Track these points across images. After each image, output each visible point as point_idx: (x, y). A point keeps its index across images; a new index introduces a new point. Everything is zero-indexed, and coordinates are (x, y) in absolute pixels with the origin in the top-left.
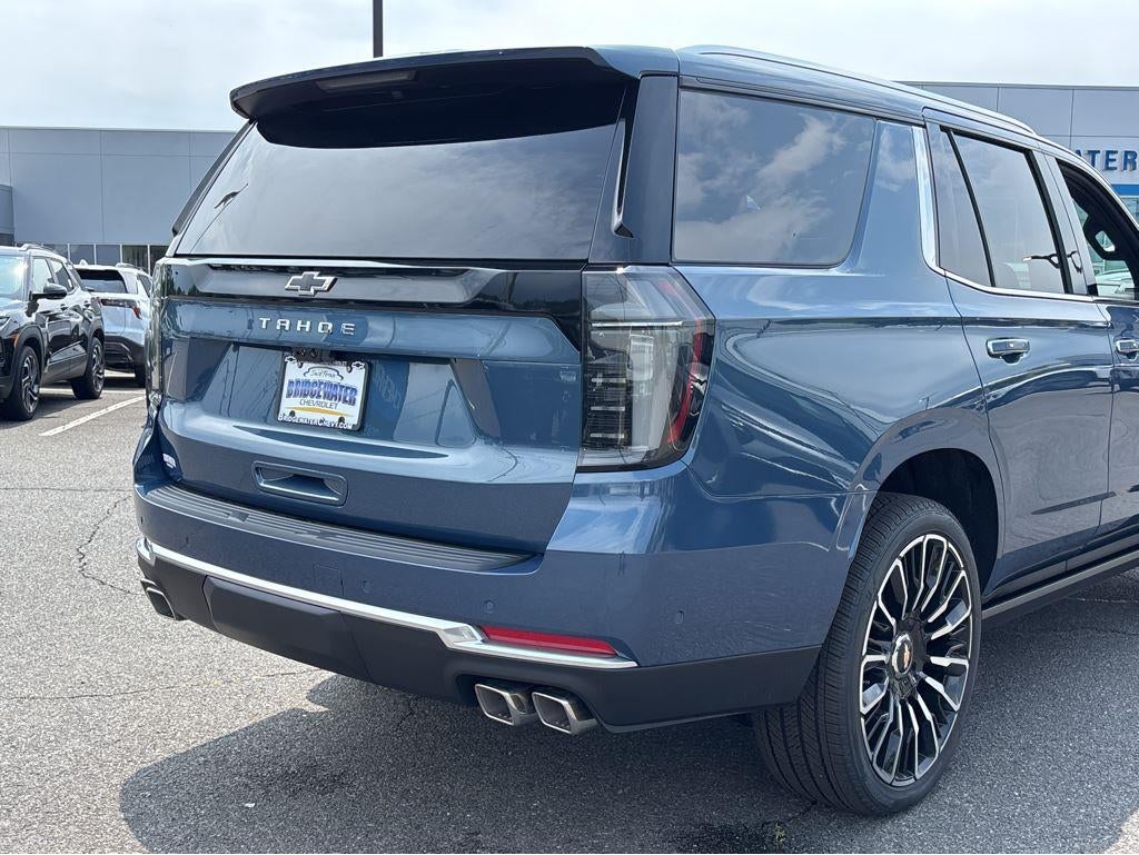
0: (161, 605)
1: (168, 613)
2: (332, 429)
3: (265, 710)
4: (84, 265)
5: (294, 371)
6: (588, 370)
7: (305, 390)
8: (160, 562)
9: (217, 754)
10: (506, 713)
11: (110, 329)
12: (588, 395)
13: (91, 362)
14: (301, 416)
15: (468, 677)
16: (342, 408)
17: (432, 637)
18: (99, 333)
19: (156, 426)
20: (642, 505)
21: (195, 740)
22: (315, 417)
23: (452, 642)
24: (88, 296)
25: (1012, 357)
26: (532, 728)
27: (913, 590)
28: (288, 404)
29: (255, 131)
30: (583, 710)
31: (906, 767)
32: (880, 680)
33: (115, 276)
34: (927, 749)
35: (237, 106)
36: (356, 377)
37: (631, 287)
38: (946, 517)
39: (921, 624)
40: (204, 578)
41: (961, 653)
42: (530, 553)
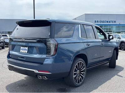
0: (10, 69)
1: (10, 70)
2: (25, 53)
3: (20, 79)
4: (3, 34)
5: (21, 48)
6: (47, 48)
7: (22, 49)
8: (9, 65)
9: (15, 83)
10: (40, 78)
11: (6, 41)
12: (47, 50)
13: (4, 45)
14: (22, 52)
15: (37, 75)
16: (26, 51)
17: (33, 71)
18: (4, 42)
19: (9, 53)
20: (52, 59)
21: (13, 82)
22: (23, 52)
23: (35, 72)
24: (3, 38)
25: (89, 45)
26: (43, 79)
27: (79, 66)
28: (21, 51)
29: (18, 25)
30: (47, 78)
31: (79, 82)
32: (76, 75)
33: (6, 35)
34: (81, 81)
35: (16, 23)
36: (27, 48)
37: (51, 40)
38: (82, 60)
39: (80, 70)
40: (13, 67)
41: (85, 72)
42: (42, 64)
